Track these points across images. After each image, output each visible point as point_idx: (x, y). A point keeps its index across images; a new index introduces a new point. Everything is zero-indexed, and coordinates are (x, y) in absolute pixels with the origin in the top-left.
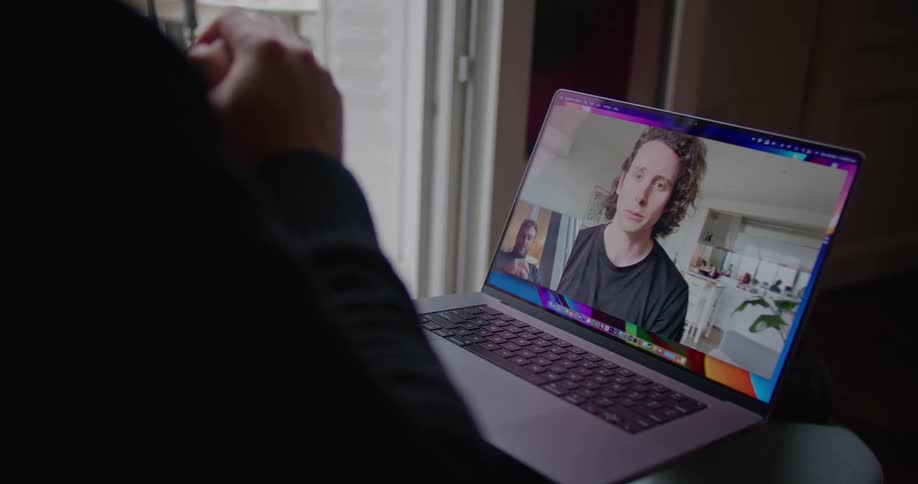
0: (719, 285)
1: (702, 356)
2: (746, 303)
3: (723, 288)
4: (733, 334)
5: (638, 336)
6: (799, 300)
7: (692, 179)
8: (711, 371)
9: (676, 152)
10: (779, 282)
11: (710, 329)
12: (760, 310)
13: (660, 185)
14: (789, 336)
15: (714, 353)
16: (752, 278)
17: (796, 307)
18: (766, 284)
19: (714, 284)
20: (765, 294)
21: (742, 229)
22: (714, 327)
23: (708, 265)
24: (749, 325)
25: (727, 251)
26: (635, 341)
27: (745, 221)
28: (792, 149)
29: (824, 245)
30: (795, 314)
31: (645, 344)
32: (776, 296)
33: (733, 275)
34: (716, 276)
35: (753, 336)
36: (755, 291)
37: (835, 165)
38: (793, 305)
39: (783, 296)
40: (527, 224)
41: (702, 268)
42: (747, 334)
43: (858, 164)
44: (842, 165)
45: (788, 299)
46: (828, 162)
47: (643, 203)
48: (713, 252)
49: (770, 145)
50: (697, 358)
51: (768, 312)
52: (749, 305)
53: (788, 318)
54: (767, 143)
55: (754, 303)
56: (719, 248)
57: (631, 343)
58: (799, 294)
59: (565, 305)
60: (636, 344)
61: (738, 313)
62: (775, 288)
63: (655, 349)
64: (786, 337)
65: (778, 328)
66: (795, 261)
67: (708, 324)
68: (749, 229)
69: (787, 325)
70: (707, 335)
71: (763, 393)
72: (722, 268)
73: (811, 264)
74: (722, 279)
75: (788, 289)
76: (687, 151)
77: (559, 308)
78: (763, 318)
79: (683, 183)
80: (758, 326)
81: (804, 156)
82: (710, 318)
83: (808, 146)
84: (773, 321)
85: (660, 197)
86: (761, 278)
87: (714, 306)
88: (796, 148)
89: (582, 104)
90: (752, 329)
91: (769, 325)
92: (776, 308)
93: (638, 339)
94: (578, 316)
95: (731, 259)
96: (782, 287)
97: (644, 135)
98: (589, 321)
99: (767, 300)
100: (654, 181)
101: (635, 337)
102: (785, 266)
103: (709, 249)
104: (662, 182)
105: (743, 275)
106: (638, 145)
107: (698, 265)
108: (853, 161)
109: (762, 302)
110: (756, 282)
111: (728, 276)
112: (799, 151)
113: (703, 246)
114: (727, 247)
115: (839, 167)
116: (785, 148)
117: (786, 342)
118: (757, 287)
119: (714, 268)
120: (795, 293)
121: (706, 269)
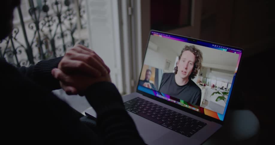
0: (206, 88)
1: (203, 109)
2: (214, 93)
3: (207, 89)
4: (211, 102)
5: (184, 103)
6: (229, 92)
7: (200, 62)
8: (206, 113)
9: (194, 54)
10: (223, 87)
11: (204, 100)
12: (218, 95)
13: (190, 64)
14: (227, 102)
15: (206, 107)
16: (215, 86)
17: (228, 94)
18: (219, 87)
19: (205, 88)
20: (219, 90)
21: (211, 72)
22: (206, 100)
23: (202, 82)
24: (216, 99)
25: (207, 78)
26: (183, 105)
27: (211, 69)
28: (223, 48)
29: (234, 76)
30: (228, 96)
31: (186, 106)
32: (222, 91)
33: (209, 85)
34: (205, 85)
35: (217, 102)
36: (216, 90)
37: (235, 52)
38: (227, 93)
39: (224, 91)
40: (148, 71)
41: (200, 83)
42: (215, 102)
43: (242, 52)
44: (237, 52)
45: (226, 91)
46: (233, 52)
47: (186, 69)
48: (203, 79)
49: (216, 47)
50: (202, 109)
51: (220, 95)
52: (215, 93)
53: (226, 97)
54: (215, 46)
55: (216, 93)
56: (205, 77)
57: (182, 105)
58: (229, 90)
59: (162, 95)
60: (184, 106)
61: (212, 96)
62: (222, 88)
63: (189, 107)
64: (226, 103)
65: (224, 100)
66: (227, 81)
67: (204, 99)
68: (212, 71)
69: (226, 99)
70: (204, 102)
71: (221, 118)
72: (206, 83)
73: (231, 81)
74: (206, 86)
75: (225, 89)
76: (197, 54)
77: (160, 96)
78: (219, 97)
79: (197, 63)
80: (218, 100)
81: (226, 50)
82: (204, 98)
83: (227, 47)
84: (222, 98)
85: (191, 67)
86: (217, 86)
87: (205, 94)
88: (224, 48)
89: (159, 34)
90: (217, 100)
91: (221, 99)
92: (222, 94)
93: (184, 104)
94: (166, 98)
95: (208, 80)
96: (224, 88)
97: (184, 49)
98: (169, 100)
99: (220, 92)
100: (188, 62)
101: (183, 104)
102: (224, 82)
103: (202, 78)
104: (191, 63)
105: (212, 85)
106: (182, 52)
107: (199, 82)
108: (240, 51)
109: (218, 93)
110: (216, 87)
111: (208, 85)
112: (225, 48)
113: (200, 77)
114: (207, 77)
115: (237, 53)
116: (221, 48)
117: (226, 104)
118: (217, 88)
119: (204, 83)
120: (227, 90)
121: (201, 84)
